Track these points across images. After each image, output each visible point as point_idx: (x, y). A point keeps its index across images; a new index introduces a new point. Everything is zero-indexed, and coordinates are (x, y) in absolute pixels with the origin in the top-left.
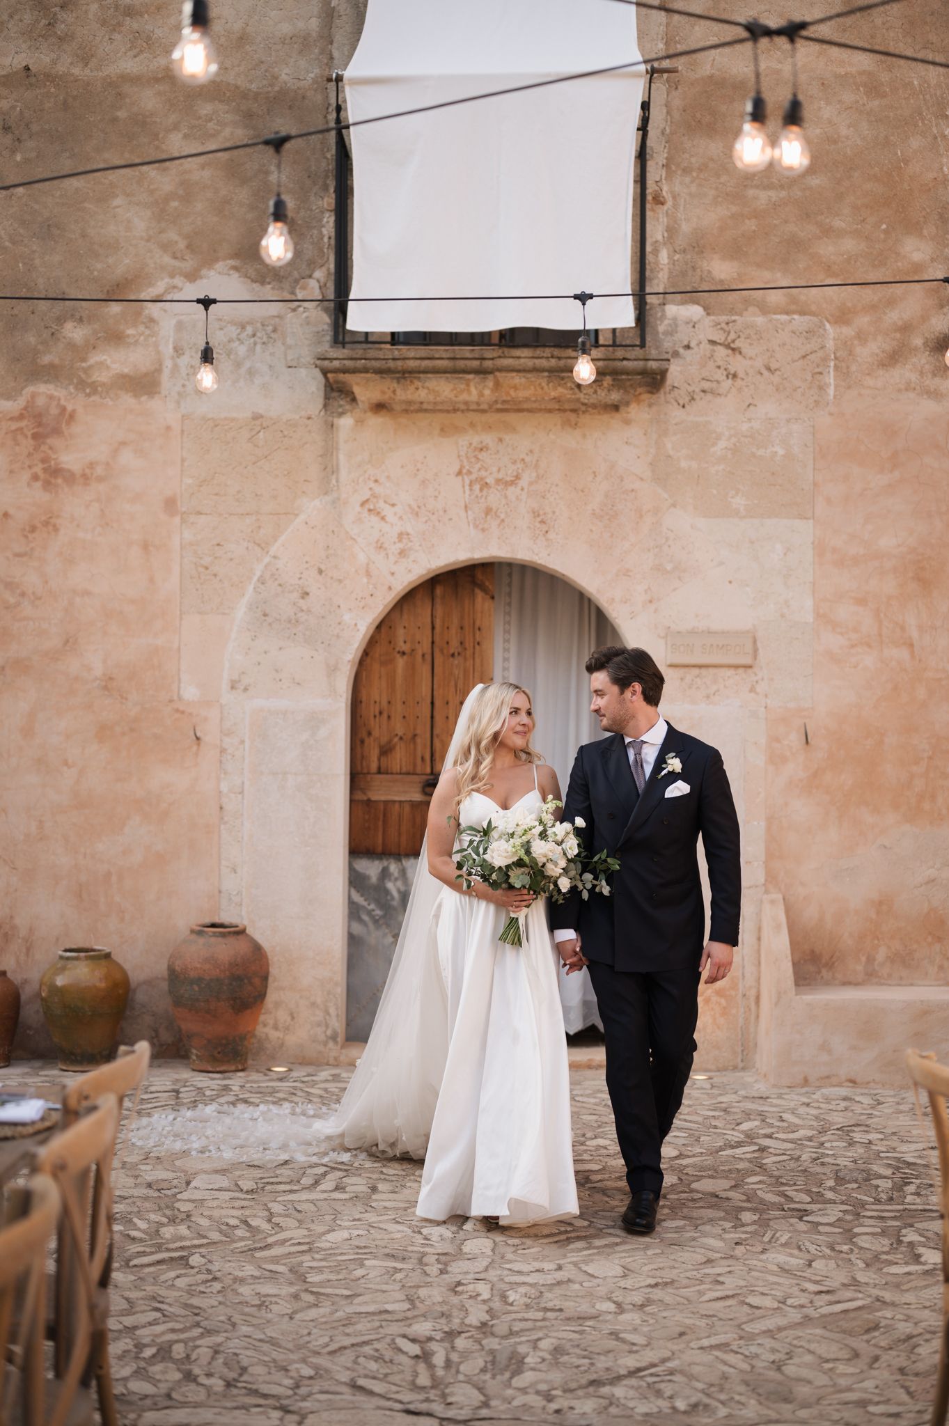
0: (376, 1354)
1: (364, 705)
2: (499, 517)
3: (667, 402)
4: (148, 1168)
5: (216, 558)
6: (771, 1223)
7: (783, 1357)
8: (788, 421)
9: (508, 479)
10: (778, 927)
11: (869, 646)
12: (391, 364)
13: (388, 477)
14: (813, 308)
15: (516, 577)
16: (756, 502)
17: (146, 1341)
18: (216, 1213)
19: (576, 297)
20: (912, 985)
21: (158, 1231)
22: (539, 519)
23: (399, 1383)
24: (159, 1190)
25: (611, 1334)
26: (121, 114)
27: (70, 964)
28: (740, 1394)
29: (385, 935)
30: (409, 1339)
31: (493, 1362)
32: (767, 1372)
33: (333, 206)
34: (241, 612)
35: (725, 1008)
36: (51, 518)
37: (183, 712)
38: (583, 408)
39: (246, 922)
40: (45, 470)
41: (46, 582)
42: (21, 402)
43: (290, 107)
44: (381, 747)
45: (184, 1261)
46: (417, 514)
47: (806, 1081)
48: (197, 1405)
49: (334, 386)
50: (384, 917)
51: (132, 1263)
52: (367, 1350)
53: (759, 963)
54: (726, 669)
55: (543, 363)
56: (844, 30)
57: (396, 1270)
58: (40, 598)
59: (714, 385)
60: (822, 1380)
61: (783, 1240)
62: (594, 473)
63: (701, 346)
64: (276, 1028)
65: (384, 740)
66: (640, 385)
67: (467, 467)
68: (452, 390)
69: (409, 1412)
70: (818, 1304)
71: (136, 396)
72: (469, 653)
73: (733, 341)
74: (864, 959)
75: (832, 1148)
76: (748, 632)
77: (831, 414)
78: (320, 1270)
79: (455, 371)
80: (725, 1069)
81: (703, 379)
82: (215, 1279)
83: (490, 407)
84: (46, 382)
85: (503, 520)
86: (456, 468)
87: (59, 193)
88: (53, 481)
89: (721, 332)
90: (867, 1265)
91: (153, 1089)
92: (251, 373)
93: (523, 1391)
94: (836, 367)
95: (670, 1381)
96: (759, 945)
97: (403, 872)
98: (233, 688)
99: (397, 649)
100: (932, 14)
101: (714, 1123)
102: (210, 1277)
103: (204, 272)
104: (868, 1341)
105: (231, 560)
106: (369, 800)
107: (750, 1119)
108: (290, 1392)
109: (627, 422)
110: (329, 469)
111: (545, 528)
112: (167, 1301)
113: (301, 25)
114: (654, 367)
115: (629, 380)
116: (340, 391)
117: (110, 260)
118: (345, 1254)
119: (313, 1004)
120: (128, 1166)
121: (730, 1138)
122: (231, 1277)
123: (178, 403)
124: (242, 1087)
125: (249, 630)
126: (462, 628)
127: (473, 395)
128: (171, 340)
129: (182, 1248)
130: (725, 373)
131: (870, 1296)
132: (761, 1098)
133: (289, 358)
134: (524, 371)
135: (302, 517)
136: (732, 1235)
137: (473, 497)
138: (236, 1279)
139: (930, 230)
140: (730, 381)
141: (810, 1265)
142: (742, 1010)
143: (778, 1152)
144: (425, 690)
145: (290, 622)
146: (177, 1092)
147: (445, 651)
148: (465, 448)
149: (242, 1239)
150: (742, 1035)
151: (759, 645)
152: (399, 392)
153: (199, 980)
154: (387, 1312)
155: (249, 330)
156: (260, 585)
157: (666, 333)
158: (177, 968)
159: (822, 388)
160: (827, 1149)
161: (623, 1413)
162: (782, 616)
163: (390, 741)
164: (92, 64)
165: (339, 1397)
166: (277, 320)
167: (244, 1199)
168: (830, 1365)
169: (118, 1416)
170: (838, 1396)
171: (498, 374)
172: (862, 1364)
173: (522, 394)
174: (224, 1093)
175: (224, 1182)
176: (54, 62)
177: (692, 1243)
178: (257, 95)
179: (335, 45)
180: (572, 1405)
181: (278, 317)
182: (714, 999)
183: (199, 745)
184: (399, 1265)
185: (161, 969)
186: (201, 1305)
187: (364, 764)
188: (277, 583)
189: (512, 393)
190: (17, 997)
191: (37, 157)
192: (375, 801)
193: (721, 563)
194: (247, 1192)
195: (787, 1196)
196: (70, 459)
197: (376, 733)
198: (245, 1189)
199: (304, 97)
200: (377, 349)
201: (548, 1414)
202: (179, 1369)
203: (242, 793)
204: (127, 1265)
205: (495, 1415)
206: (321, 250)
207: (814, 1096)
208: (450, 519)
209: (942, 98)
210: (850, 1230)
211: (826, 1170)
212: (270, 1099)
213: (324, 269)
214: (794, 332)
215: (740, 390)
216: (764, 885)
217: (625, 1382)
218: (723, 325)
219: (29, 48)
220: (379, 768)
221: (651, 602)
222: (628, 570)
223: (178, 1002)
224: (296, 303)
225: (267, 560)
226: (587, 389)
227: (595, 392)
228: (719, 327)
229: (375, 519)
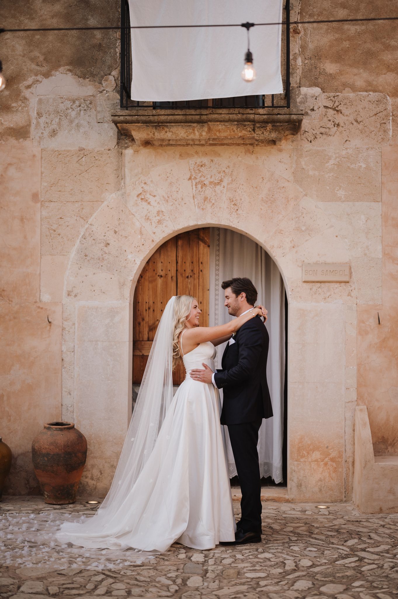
1: (140, 304)
2: (211, 202)
3: (302, 140)
5: (59, 225)
8: (367, 149)
9: (216, 182)
10: (365, 424)
12: (151, 118)
13: (152, 181)
14: (381, 88)
15: (222, 236)
16: (350, 193)
19: (243, 25)
22: (233, 203)
33: (120, 37)
34: (73, 254)
35: (335, 468)
37: (42, 308)
38: (257, 143)
39: (75, 422)
44: (149, 327)
46: (167, 201)
47: (381, 510)
49: (122, 132)
53: (354, 444)
54: (335, 284)
55: (234, 117)
59: (327, 130)
62: (263, 178)
63: (320, 109)
64: (92, 479)
65: (151, 323)
66: (287, 129)
67: (194, 175)
68: (185, 133)
71: (17, 139)
72: (196, 276)
73: (337, 107)
76: (346, 263)
77: (390, 145)
79: (186, 122)
80: (336, 501)
81: (321, 127)
83: (206, 142)
85: (213, 204)
86: (188, 176)
89: (331, 102)
92: (78, 126)
94: (393, 120)
96: (354, 434)
98: (68, 295)
99: (158, 274)
103: (53, 72)
105: (68, 226)
106: (143, 355)
107: (352, 537)
109: (280, 150)
110: (120, 177)
111: (236, 208)
114: (295, 118)
115: (281, 126)
116: (126, 135)
121: (341, 551)
123: (39, 142)
125: (77, 264)
126: (192, 262)
127: (197, 136)
128: (36, 109)
130: (333, 124)
132: (357, 521)
133: (98, 118)
134: (224, 121)
135: (105, 203)
137: (197, 191)
140: (336, 128)
142: (345, 469)
143: (370, 562)
145: (99, 259)
147: (183, 275)
148: (193, 165)
150: (345, 483)
151: (352, 270)
152: (156, 134)
153: (48, 454)
155: (77, 103)
156: (83, 240)
157: (301, 102)
158: (36, 448)
159: (385, 131)
162: (365, 255)
163: (154, 324)
166: (92, 97)
171: (209, 123)
173: (223, 135)
175: (40, 587)
181: (92, 96)
182: (330, 463)
183: (50, 326)
185: (29, 447)
187: (140, 335)
188: (92, 238)
189: (218, 134)
193: (332, 226)
194: (52, 595)
197: (147, 319)
198: (51, 593)
200: (143, 110)
203: (73, 351)
207: (386, 520)
208: (185, 204)
213: (117, 70)
214: (370, 101)
215: (341, 133)
216: (356, 401)
218: (332, 98)
220: (148, 338)
221: (294, 247)
222: (281, 230)
223: (37, 466)
224: (103, 89)
225: (87, 226)
226: (258, 132)
227: (263, 133)
228: (330, 99)
229: (144, 204)
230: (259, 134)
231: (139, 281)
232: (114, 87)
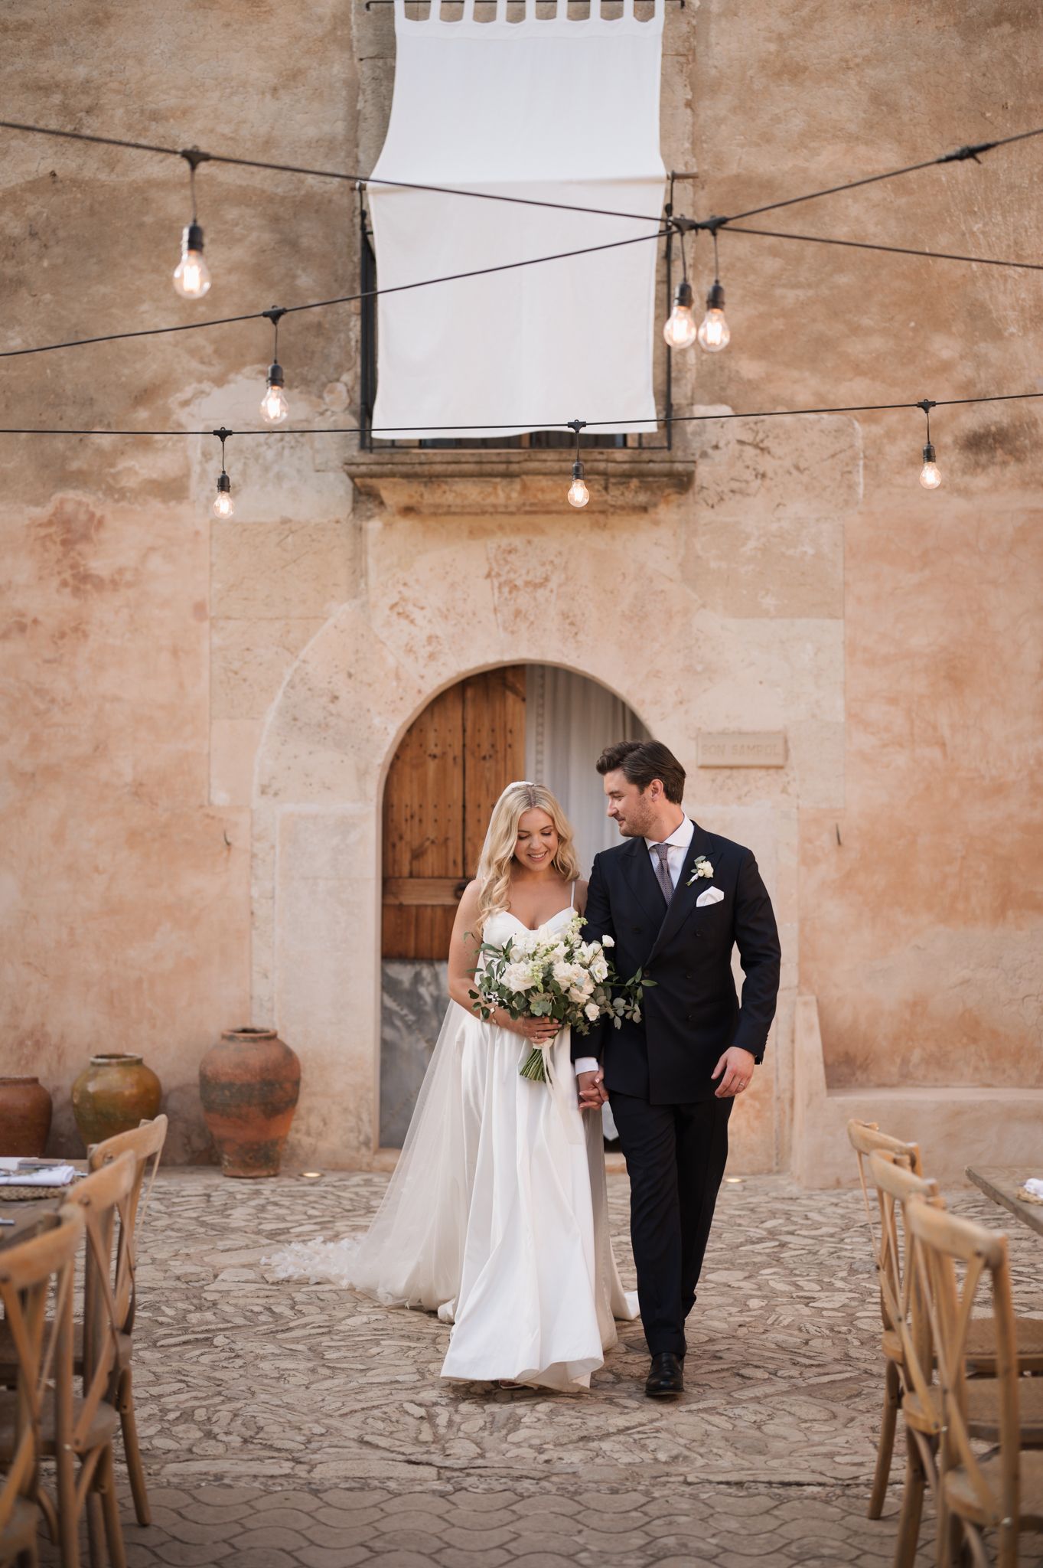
0: (384, 1416)
1: (395, 808)
2: (528, 619)
3: (696, 503)
4: (178, 1263)
5: (245, 663)
6: (777, 1309)
7: (764, 1418)
8: (818, 520)
9: (538, 581)
10: (811, 1029)
11: (901, 745)
12: (418, 469)
13: (417, 581)
14: (842, 406)
15: (548, 679)
16: (786, 602)
17: (170, 1407)
18: (241, 1302)
20: (947, 1086)
21: (185, 1317)
22: (568, 621)
23: (403, 1439)
24: (187, 1283)
25: (606, 1399)
26: (148, 219)
27: (102, 1070)
28: (719, 1448)
29: (418, 1040)
30: (416, 1404)
31: (492, 1422)
32: (748, 1430)
33: (359, 311)
34: (270, 717)
35: (759, 1111)
36: (80, 624)
37: (213, 818)
38: (612, 510)
39: (278, 1028)
40: (74, 576)
41: (76, 688)
42: (49, 509)
43: (317, 211)
44: (413, 851)
45: (208, 1341)
46: (446, 617)
47: (838, 1183)
48: (215, 1458)
49: (363, 490)
50: (417, 1021)
51: (159, 1344)
52: (377, 1413)
53: (793, 1066)
54: (758, 770)
56: (871, 127)
57: (410, 1348)
58: (70, 704)
59: (743, 485)
60: (799, 1436)
61: (786, 1323)
62: (624, 574)
63: (730, 446)
64: (308, 1134)
65: (416, 844)
66: (667, 486)
67: (496, 570)
68: (480, 494)
69: (410, 1462)
70: (807, 1375)
71: (165, 501)
72: (500, 755)
73: (762, 441)
74: (898, 1061)
75: (852, 1243)
76: (779, 732)
77: (861, 513)
78: (338, 1348)
79: (481, 475)
80: (759, 1172)
81: (732, 479)
82: (237, 1356)
83: (519, 509)
84: (75, 488)
85: (532, 623)
86: (485, 571)
87: (86, 299)
88: (82, 587)
89: (750, 431)
90: (862, 1343)
91: (184, 1193)
92: (280, 477)
93: (518, 1445)
94: (866, 467)
95: (655, 1437)
96: (793, 1048)
97: (436, 977)
98: (263, 792)
99: (429, 752)
100: (960, 109)
101: (739, 1221)
102: (233, 1355)
103: (232, 376)
104: (847, 1406)
105: (261, 664)
106: (402, 905)
107: (775, 1218)
108: (303, 1447)
109: (656, 523)
110: (358, 572)
111: (574, 630)
112: (192, 1374)
113: (326, 128)
114: (681, 469)
115: (656, 482)
116: (368, 495)
117: (138, 366)
118: (362, 1335)
119: (346, 1110)
120: (158, 1262)
121: (752, 1234)
122: (252, 1354)
123: (207, 508)
124: (273, 1191)
125: (278, 734)
126: (493, 731)
127: (500, 497)
129: (207, 1331)
130: (754, 473)
131: (859, 1369)
132: (791, 1199)
133: (318, 461)
134: (550, 473)
135: (331, 621)
136: (736, 1319)
137: (502, 599)
138: (257, 1357)
139: (958, 327)
140: (759, 481)
141: (807, 1343)
142: (776, 1113)
143: (797, 1247)
144: (456, 793)
145: (319, 726)
146: (209, 1196)
147: (476, 754)
148: (494, 550)
149: (265, 1323)
150: (777, 1138)
151: (790, 745)
152: (426, 496)
153: (231, 1085)
154: (397, 1382)
156: (289, 690)
157: (695, 433)
158: (208, 1074)
159: (851, 487)
160: (847, 1244)
161: (608, 1463)
162: (814, 716)
163: (421, 845)
164: (119, 168)
165: (347, 1450)
167: (270, 1290)
168: (808, 1425)
169: (143, 1467)
170: (809, 1449)
171: (524, 477)
172: (837, 1424)
173: (549, 497)
174: (255, 1196)
175: (251, 1275)
176: (80, 168)
177: (698, 1326)
178: (283, 198)
179: (361, 148)
180: (560, 1456)
182: (749, 1102)
183: (229, 850)
184: (413, 1345)
185: (193, 1075)
186: (223, 1378)
187: (396, 868)
188: (306, 687)
189: (540, 496)
190: (49, 1104)
191: (64, 263)
192: (409, 906)
193: (752, 664)
194: (273, 1284)
195: (798, 1285)
196: (99, 565)
197: (407, 837)
198: (270, 1281)
199: (330, 201)
200: (404, 453)
201: (539, 1463)
202: (200, 1429)
203: (273, 898)
204: (155, 1346)
205: (489, 1465)
206: (348, 354)
207: (844, 1197)
208: (480, 622)
209: (971, 194)
210: (853, 1314)
211: (840, 1262)
212: (300, 1202)
213: (352, 373)
214: (822, 431)
215: (769, 490)
216: (798, 987)
217: (613, 1438)
218: (752, 425)
219: (56, 153)
220: (411, 872)
221: (681, 703)
222: (658, 672)
223: (209, 1107)
224: (324, 407)
225: (296, 664)
226: (614, 492)
227: (623, 494)
228: (747, 427)
229: (404, 622)
230: (615, 496)
231: (392, 766)
232: (346, 405)
